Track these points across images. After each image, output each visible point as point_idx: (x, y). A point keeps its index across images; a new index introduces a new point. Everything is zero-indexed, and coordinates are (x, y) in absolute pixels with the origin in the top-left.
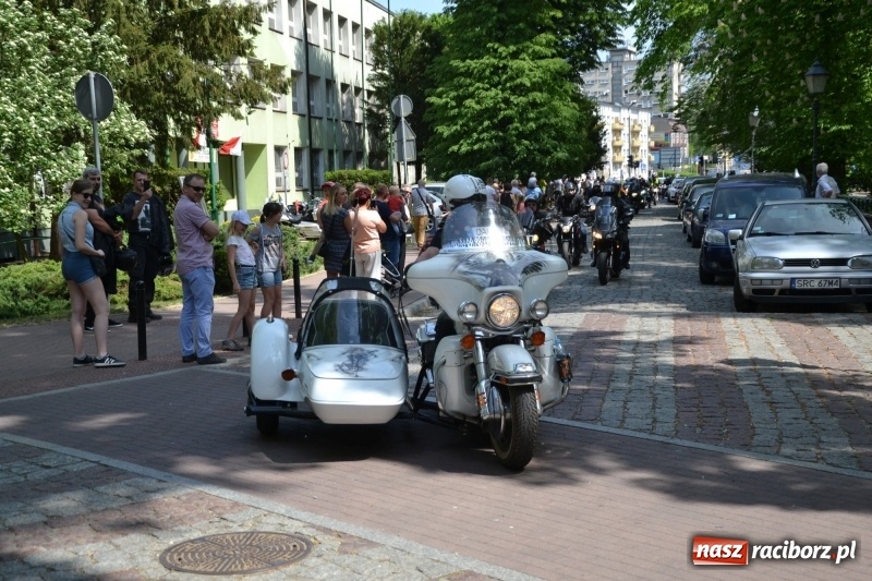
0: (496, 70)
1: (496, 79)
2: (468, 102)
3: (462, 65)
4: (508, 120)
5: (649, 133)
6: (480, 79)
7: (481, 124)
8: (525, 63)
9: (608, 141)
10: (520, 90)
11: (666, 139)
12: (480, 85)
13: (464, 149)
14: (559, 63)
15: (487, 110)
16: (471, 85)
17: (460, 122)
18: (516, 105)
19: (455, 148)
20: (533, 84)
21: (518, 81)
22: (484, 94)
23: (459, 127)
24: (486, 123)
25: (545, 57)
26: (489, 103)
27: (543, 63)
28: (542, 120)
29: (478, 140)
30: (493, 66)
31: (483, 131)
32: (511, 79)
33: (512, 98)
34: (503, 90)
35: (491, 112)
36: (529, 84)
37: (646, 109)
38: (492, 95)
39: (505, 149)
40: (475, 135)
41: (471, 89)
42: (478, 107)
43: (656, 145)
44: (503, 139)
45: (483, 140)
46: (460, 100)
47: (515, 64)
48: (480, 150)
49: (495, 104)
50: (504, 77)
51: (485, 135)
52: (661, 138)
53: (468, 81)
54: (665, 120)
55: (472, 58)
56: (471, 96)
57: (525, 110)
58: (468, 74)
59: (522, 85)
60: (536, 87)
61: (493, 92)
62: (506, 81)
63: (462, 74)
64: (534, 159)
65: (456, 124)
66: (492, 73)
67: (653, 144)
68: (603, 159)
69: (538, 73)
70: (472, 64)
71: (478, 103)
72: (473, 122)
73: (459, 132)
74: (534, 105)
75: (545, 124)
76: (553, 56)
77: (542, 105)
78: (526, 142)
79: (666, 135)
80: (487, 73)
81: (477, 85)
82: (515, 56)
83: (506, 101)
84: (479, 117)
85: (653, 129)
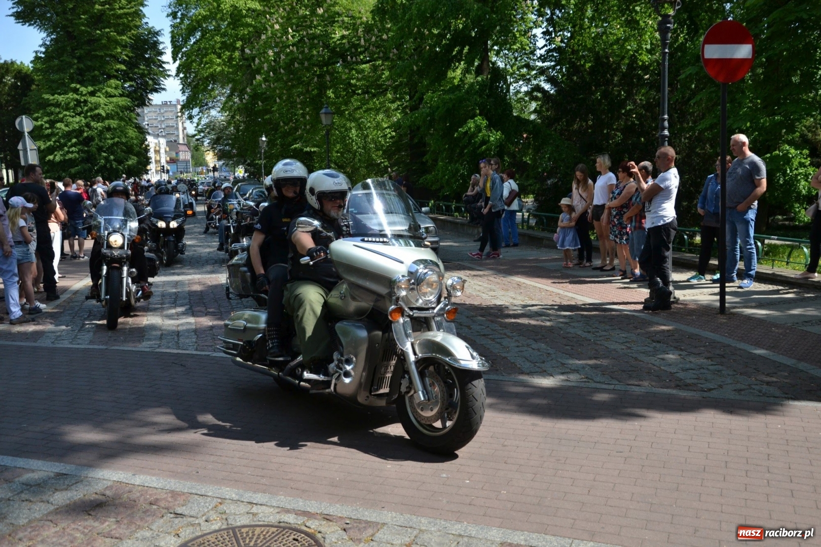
0: (78, 103)
1: (79, 109)
2: (58, 125)
3: (52, 98)
4: (90, 139)
5: (166, 151)
6: (67, 109)
7: (70, 141)
8: (101, 99)
9: (152, 154)
10: (98, 118)
11: (177, 156)
12: (68, 113)
13: (58, 158)
14: (124, 101)
15: (74, 131)
16: (59, 113)
17: (53, 140)
18: (96, 129)
19: (51, 157)
20: (107, 114)
21: (97, 112)
22: (71, 119)
23: (52, 143)
24: (74, 140)
25: (114, 96)
26: (76, 126)
27: (114, 100)
28: (116, 140)
29: (68, 152)
30: (77, 100)
31: (72, 146)
32: (91, 110)
33: (92, 124)
34: (85, 118)
35: (78, 133)
36: (104, 114)
37: (163, 136)
38: (76, 121)
39: (89, 158)
40: (66, 149)
41: (61, 116)
42: (67, 129)
43: (170, 159)
44: (88, 152)
45: (72, 152)
46: (52, 123)
47: (93, 99)
48: (70, 159)
49: (80, 127)
50: (86, 108)
51: (73, 149)
52: (174, 155)
53: (58, 110)
54: (175, 144)
55: (60, 94)
56: (61, 121)
57: (101, 132)
58: (57, 105)
59: (99, 114)
60: (109, 116)
61: (77, 119)
62: (87, 111)
63: (52, 105)
64: (111, 165)
65: (50, 141)
66: (76, 105)
67: (168, 159)
68: (148, 167)
69: (111, 107)
70: (61, 98)
71: (66, 126)
72: (64, 139)
73: (53, 146)
74: (109, 129)
75: (118, 142)
76: (121, 96)
77: (115, 129)
78: (104, 154)
79: (177, 153)
80: (72, 104)
81: (65, 113)
82: (92, 94)
83: (88, 125)
84: (68, 135)
85: (168, 149)
